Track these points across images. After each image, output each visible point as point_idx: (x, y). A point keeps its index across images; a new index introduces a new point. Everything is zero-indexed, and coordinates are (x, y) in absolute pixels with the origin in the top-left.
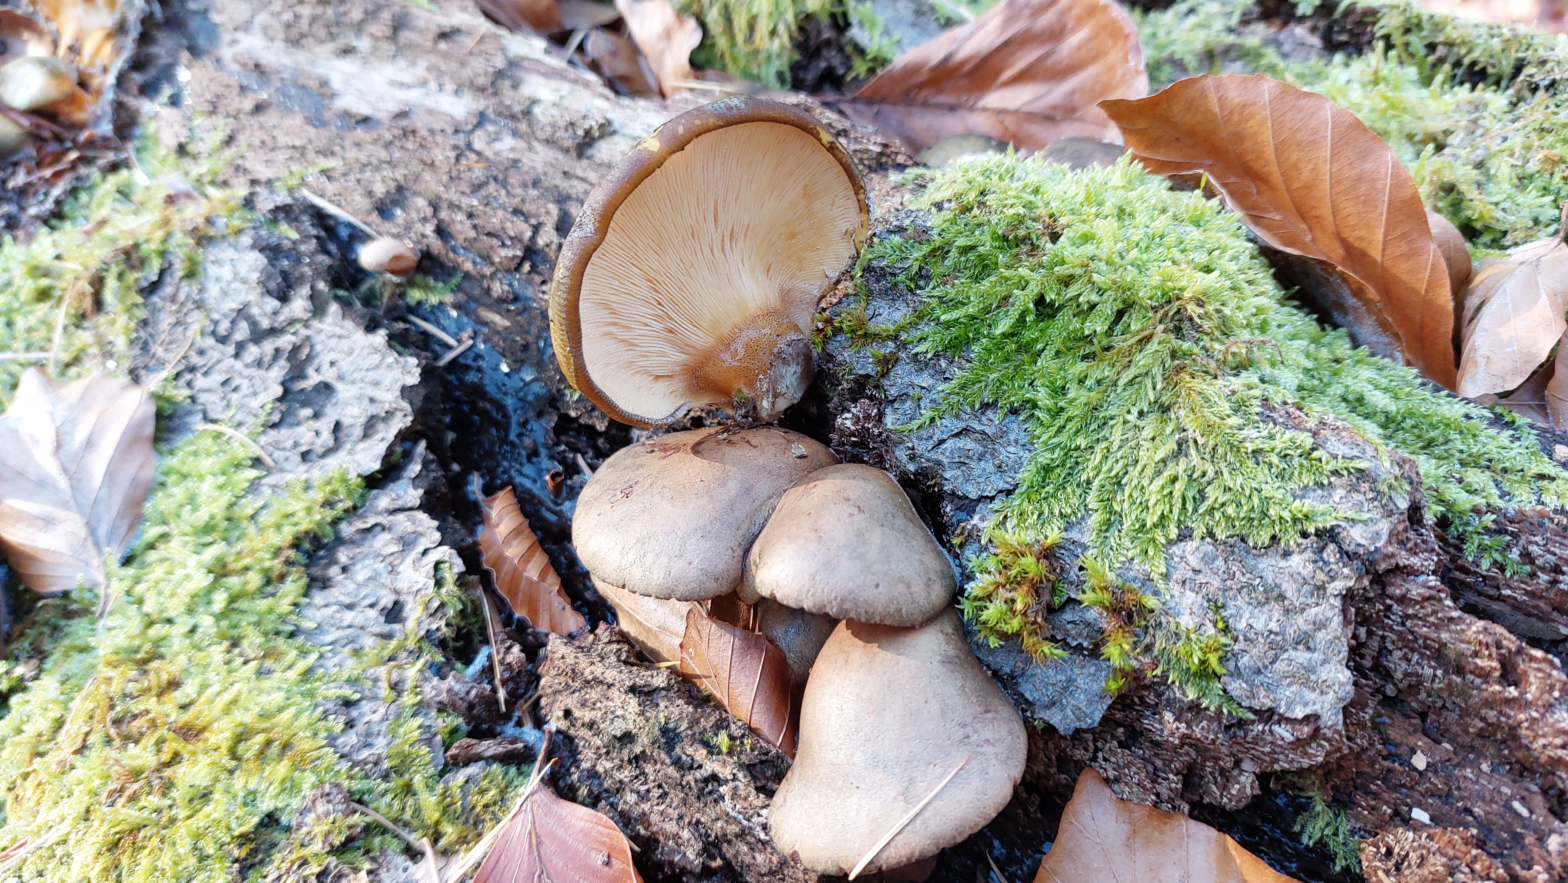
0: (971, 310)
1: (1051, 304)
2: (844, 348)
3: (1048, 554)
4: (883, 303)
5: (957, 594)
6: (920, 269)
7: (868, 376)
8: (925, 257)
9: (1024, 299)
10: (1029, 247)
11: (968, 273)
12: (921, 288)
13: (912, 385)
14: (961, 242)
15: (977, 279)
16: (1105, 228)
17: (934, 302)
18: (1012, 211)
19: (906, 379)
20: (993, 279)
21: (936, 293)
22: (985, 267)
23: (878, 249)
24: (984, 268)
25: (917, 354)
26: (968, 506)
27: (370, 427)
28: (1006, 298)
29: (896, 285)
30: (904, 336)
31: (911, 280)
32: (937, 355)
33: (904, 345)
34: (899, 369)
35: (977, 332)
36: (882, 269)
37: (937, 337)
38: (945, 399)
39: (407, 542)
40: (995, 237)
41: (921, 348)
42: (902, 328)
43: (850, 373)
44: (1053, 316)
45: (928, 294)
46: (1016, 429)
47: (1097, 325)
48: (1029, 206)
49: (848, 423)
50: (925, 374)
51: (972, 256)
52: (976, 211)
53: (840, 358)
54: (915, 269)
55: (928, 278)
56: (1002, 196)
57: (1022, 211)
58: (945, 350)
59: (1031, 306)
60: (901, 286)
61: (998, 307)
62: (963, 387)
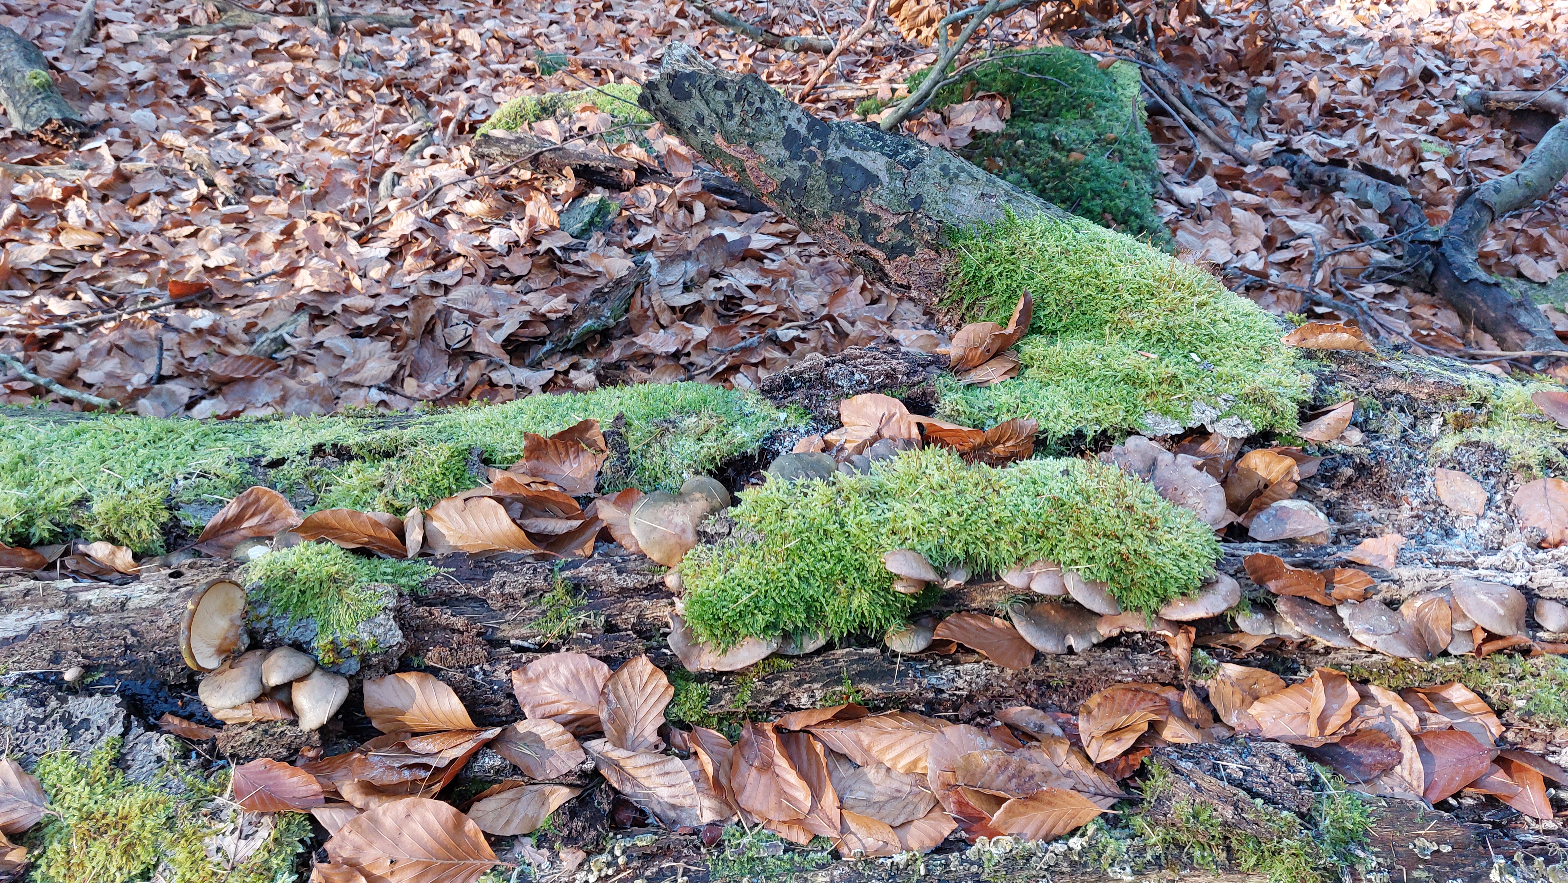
0: (284, 600)
1: (303, 590)
2: (256, 625)
3: (332, 642)
4: (260, 609)
5: (316, 662)
6: (265, 596)
7: (266, 628)
9: (296, 592)
10: (290, 579)
11: (278, 592)
12: (268, 601)
13: (279, 624)
15: (282, 592)
16: (307, 566)
17: (274, 603)
19: (277, 624)
20: (286, 591)
21: (273, 600)
24: (282, 589)
26: (309, 643)
27: (111, 722)
28: (292, 594)
30: (271, 614)
31: (264, 600)
32: (281, 615)
33: (272, 616)
34: (274, 622)
35: (289, 604)
36: (254, 601)
37: (279, 611)
38: (290, 623)
39: (149, 742)
41: (277, 615)
42: (269, 613)
43: (261, 629)
44: (305, 593)
45: (271, 601)
46: (310, 621)
47: (317, 590)
49: (268, 641)
50: (282, 620)
53: (256, 627)
55: (268, 598)
58: (283, 613)
59: (299, 592)
60: (262, 603)
61: (291, 597)
62: (292, 618)
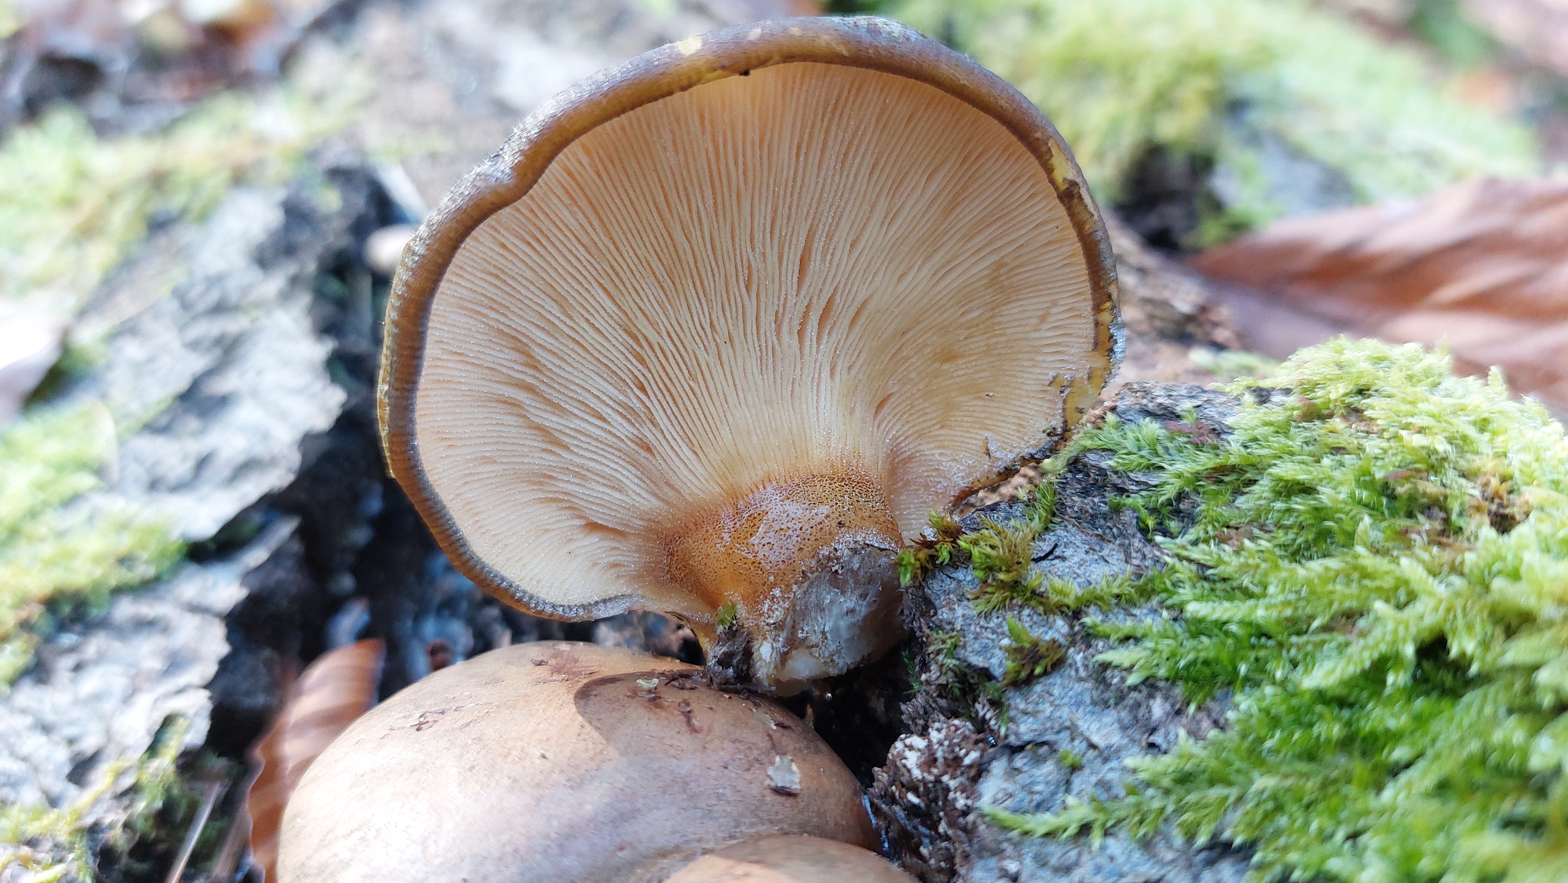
0: (1261, 613)
1: (1460, 666)
2: (962, 598)
4: (1078, 538)
6: (1181, 496)
7: (986, 674)
8: (1197, 476)
9: (1394, 630)
10: (1438, 525)
11: (1282, 537)
12: (1166, 533)
13: (1073, 730)
14: (1288, 470)
15: (1297, 554)
17: (1185, 571)
18: (1417, 440)
19: (1065, 713)
20: (1333, 563)
21: (1196, 554)
22: (1324, 535)
23: (1110, 435)
24: (1321, 536)
25: (1105, 666)
27: (242, 471)
28: (1350, 616)
29: (1117, 510)
30: (1092, 618)
31: (1154, 511)
32: (1150, 685)
33: (1088, 637)
34: (1057, 684)
35: (1260, 666)
36: (1102, 472)
37: (1166, 645)
38: (1132, 791)
39: (174, 663)
40: (1365, 479)
41: (1121, 656)
42: (1095, 600)
43: (951, 653)
44: (1454, 693)
45: (1178, 549)
48: (1461, 443)
49: (912, 760)
50: (1110, 717)
51: (1299, 504)
52: (1337, 423)
53: (944, 614)
54: (1170, 492)
55: (1189, 519)
56: (1405, 408)
57: (1442, 447)
58: (1172, 680)
59: (1409, 651)
60: (1127, 516)
61: (1326, 629)
62: (1185, 779)
